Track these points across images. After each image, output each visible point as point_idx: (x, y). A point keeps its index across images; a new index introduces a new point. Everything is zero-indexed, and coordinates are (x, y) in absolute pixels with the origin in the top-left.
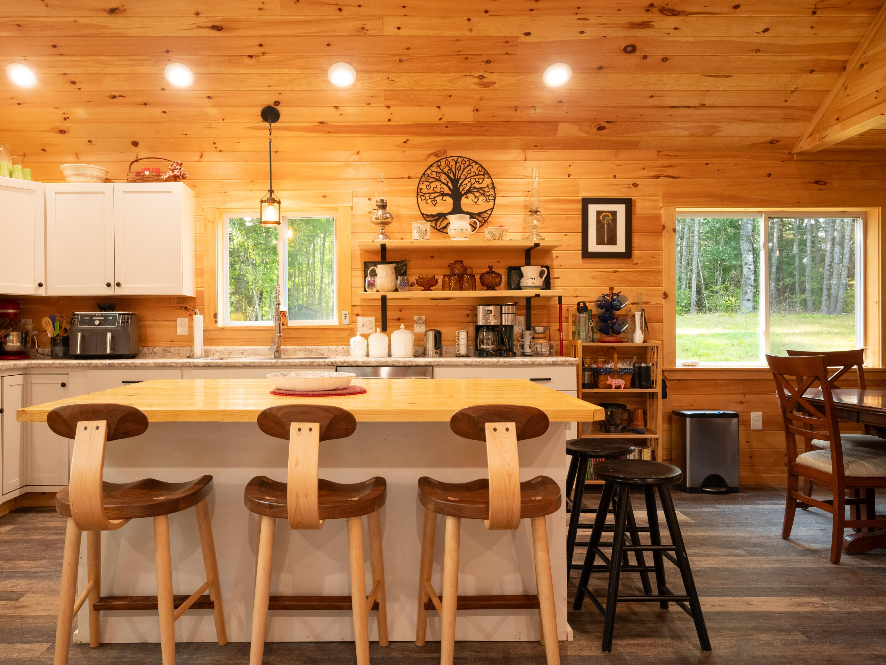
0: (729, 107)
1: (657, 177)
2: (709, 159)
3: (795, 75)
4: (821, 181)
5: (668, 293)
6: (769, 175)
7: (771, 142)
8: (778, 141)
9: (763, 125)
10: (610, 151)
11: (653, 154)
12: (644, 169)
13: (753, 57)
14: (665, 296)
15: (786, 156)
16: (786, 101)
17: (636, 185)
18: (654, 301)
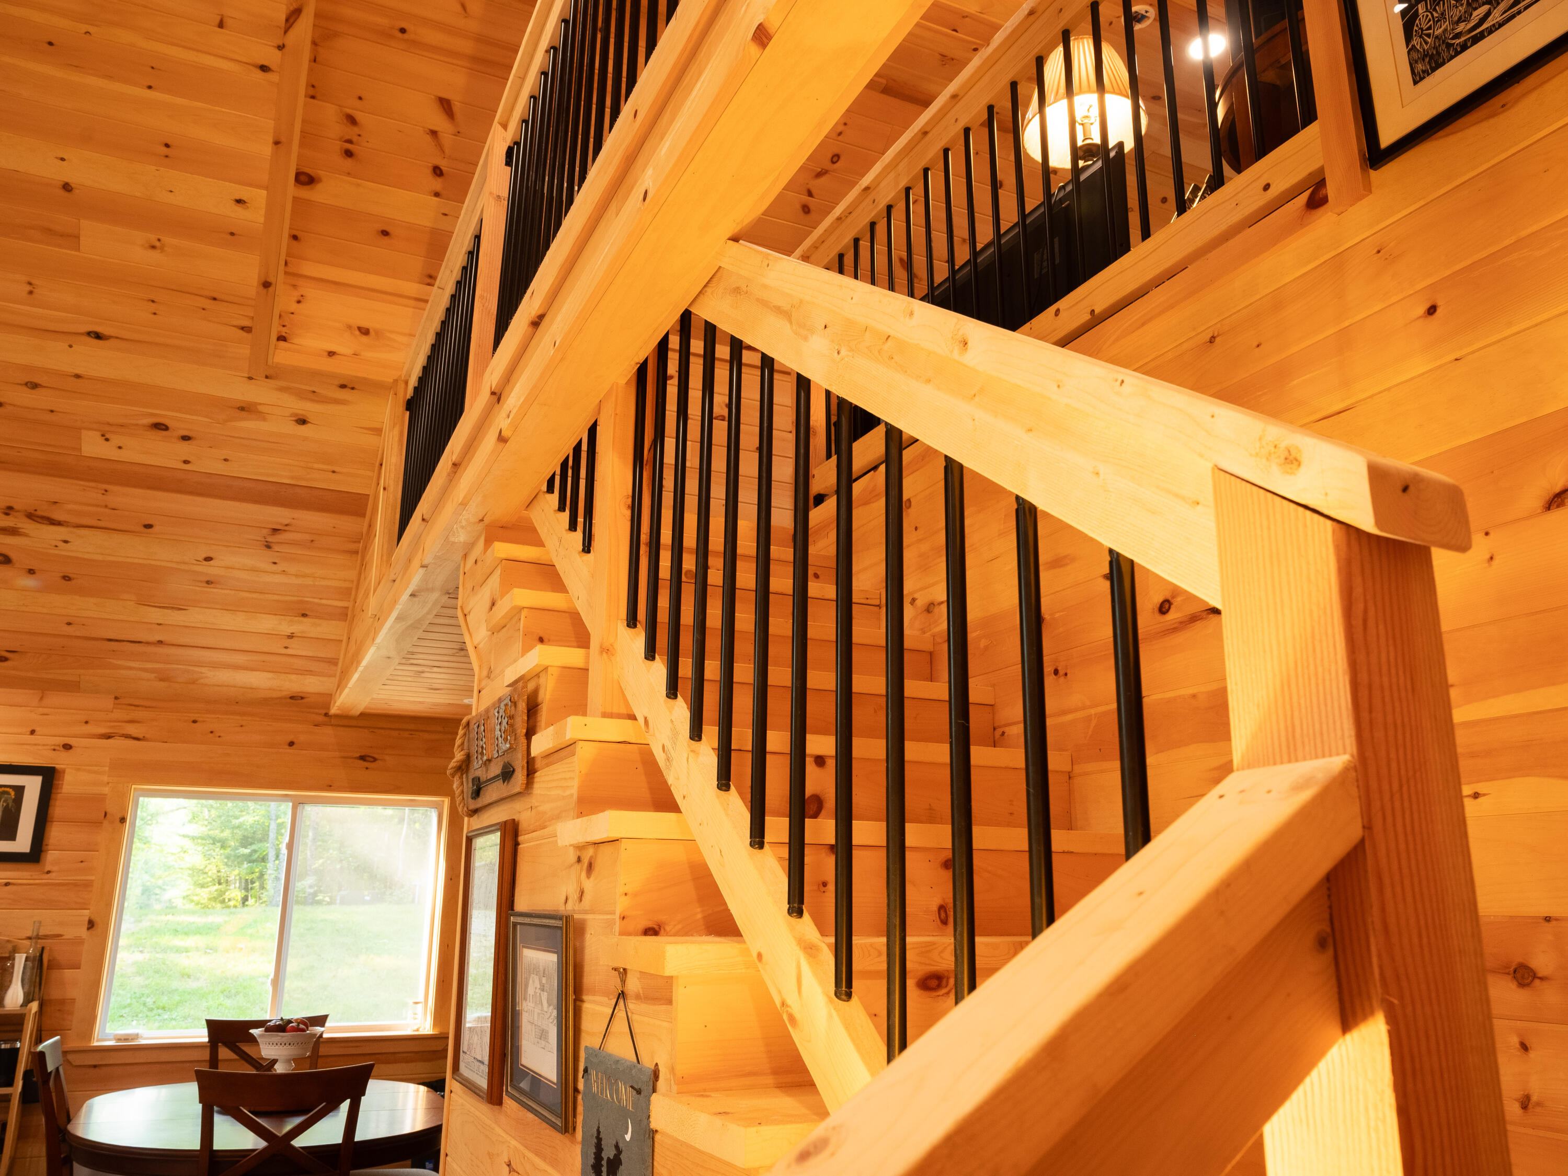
0: (204, 648)
1: (108, 737)
2: (199, 715)
3: (282, 617)
4: (369, 756)
5: (97, 919)
6: (291, 744)
7: (292, 698)
8: (302, 698)
9: (270, 675)
10: (31, 691)
11: (109, 703)
12: (87, 722)
13: (205, 589)
14: (90, 926)
15: (321, 719)
16: (286, 648)
17: (68, 747)
18: (70, 933)
